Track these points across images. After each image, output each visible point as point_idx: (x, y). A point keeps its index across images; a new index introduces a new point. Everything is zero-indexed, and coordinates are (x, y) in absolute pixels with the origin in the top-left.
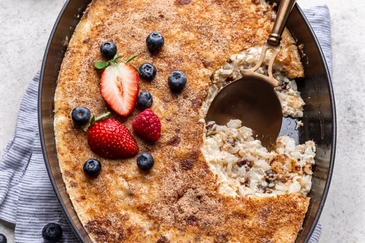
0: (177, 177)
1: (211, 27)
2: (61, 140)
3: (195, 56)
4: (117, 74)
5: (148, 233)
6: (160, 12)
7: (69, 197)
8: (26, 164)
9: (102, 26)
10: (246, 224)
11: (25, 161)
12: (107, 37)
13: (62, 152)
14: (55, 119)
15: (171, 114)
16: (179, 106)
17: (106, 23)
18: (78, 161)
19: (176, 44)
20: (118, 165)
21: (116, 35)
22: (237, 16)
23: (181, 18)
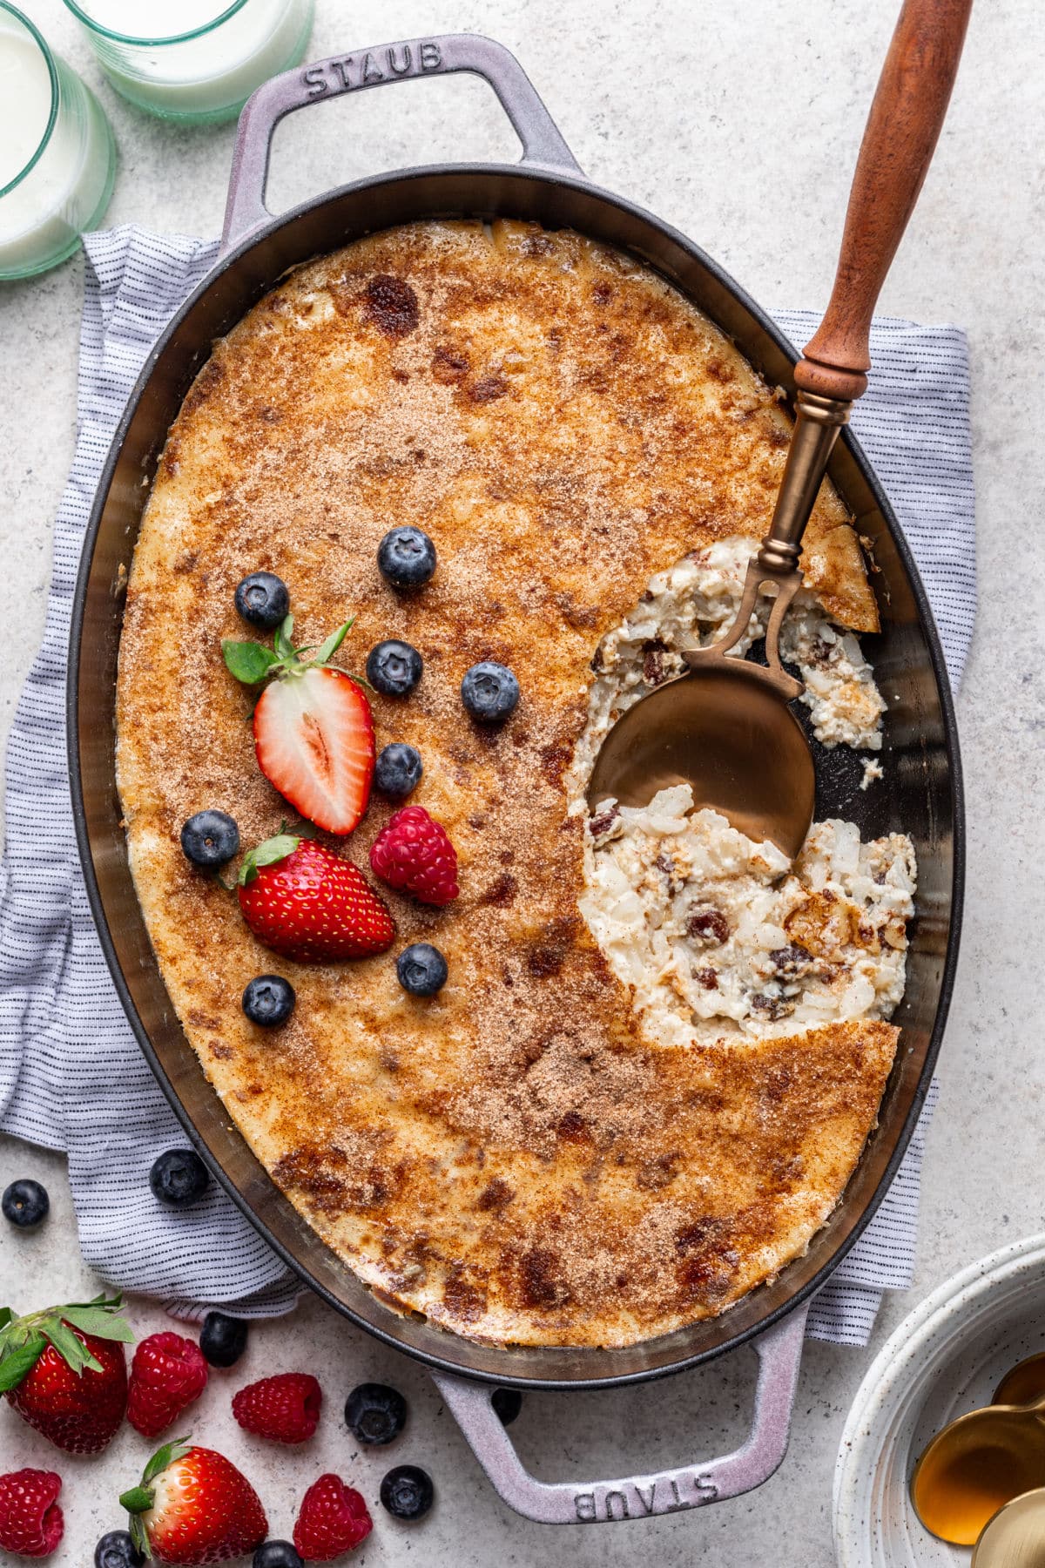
0: (518, 1002)
1: (579, 483)
2: (160, 915)
3: (539, 592)
4: (304, 706)
5: (454, 1172)
6: (410, 440)
7: (214, 1091)
8: (59, 962)
9: (228, 504)
10: (724, 1123)
11: (55, 953)
12: (249, 546)
13: (170, 953)
14: (131, 846)
15: (482, 803)
16: (503, 771)
17: (239, 495)
18: (223, 981)
19: (475, 554)
20: (344, 980)
21: (279, 539)
22: (662, 432)
23: (482, 456)
